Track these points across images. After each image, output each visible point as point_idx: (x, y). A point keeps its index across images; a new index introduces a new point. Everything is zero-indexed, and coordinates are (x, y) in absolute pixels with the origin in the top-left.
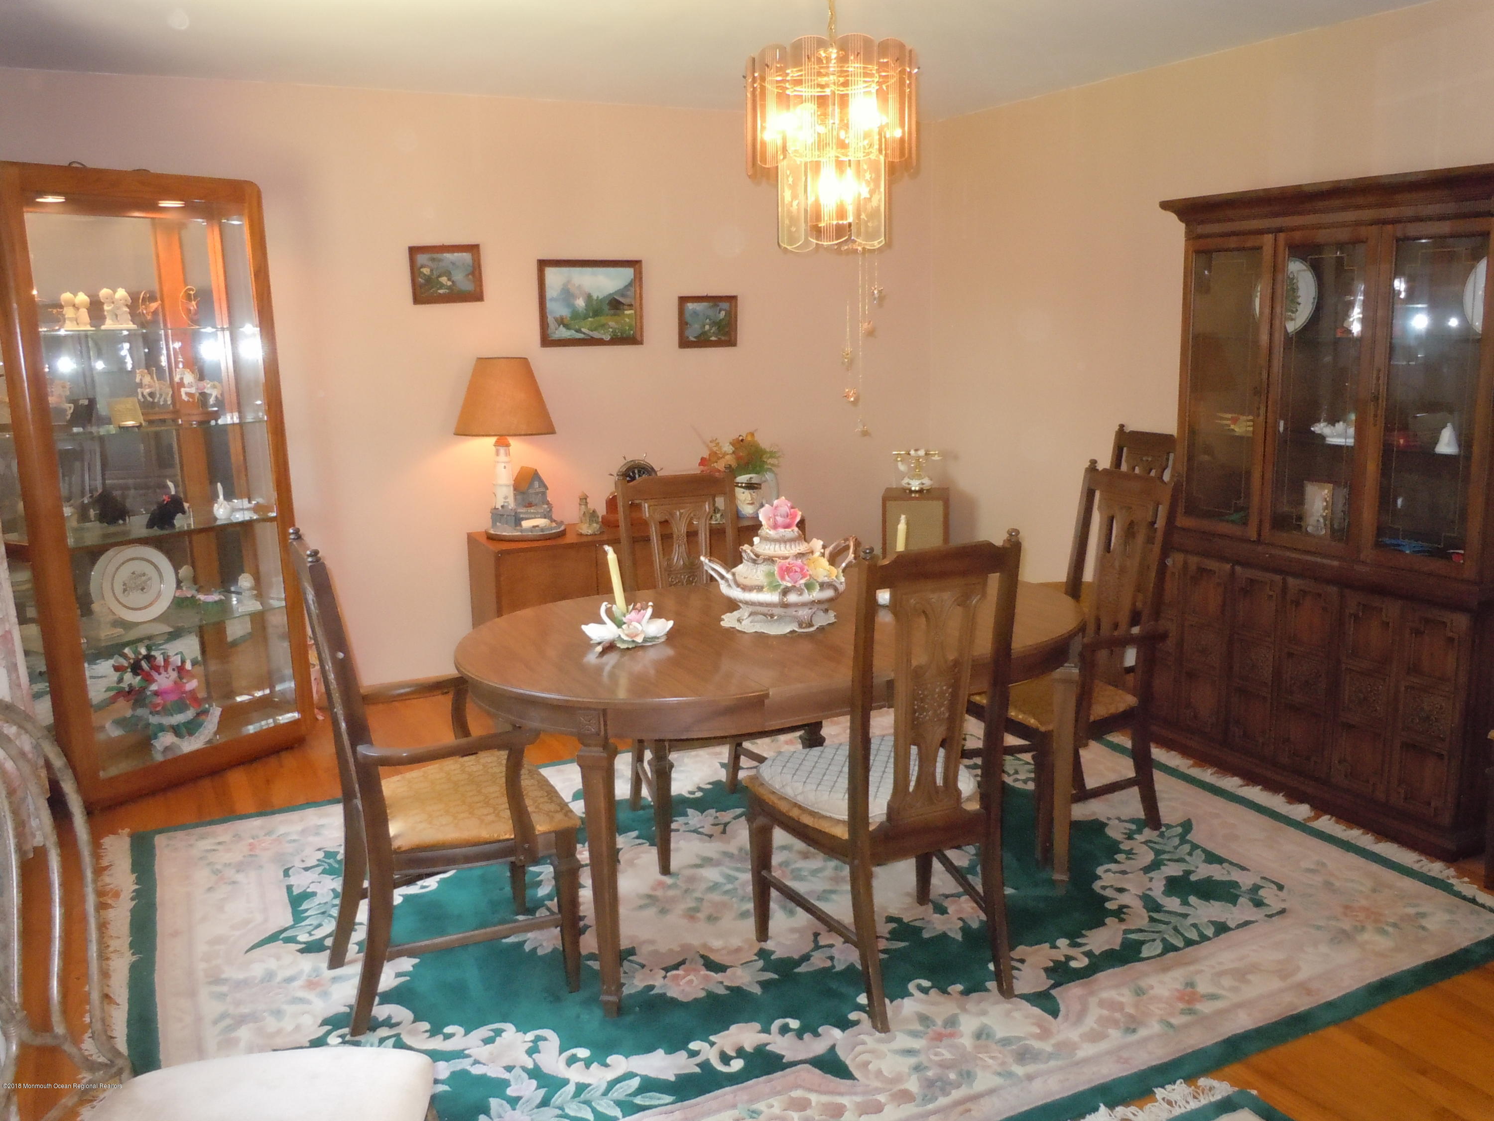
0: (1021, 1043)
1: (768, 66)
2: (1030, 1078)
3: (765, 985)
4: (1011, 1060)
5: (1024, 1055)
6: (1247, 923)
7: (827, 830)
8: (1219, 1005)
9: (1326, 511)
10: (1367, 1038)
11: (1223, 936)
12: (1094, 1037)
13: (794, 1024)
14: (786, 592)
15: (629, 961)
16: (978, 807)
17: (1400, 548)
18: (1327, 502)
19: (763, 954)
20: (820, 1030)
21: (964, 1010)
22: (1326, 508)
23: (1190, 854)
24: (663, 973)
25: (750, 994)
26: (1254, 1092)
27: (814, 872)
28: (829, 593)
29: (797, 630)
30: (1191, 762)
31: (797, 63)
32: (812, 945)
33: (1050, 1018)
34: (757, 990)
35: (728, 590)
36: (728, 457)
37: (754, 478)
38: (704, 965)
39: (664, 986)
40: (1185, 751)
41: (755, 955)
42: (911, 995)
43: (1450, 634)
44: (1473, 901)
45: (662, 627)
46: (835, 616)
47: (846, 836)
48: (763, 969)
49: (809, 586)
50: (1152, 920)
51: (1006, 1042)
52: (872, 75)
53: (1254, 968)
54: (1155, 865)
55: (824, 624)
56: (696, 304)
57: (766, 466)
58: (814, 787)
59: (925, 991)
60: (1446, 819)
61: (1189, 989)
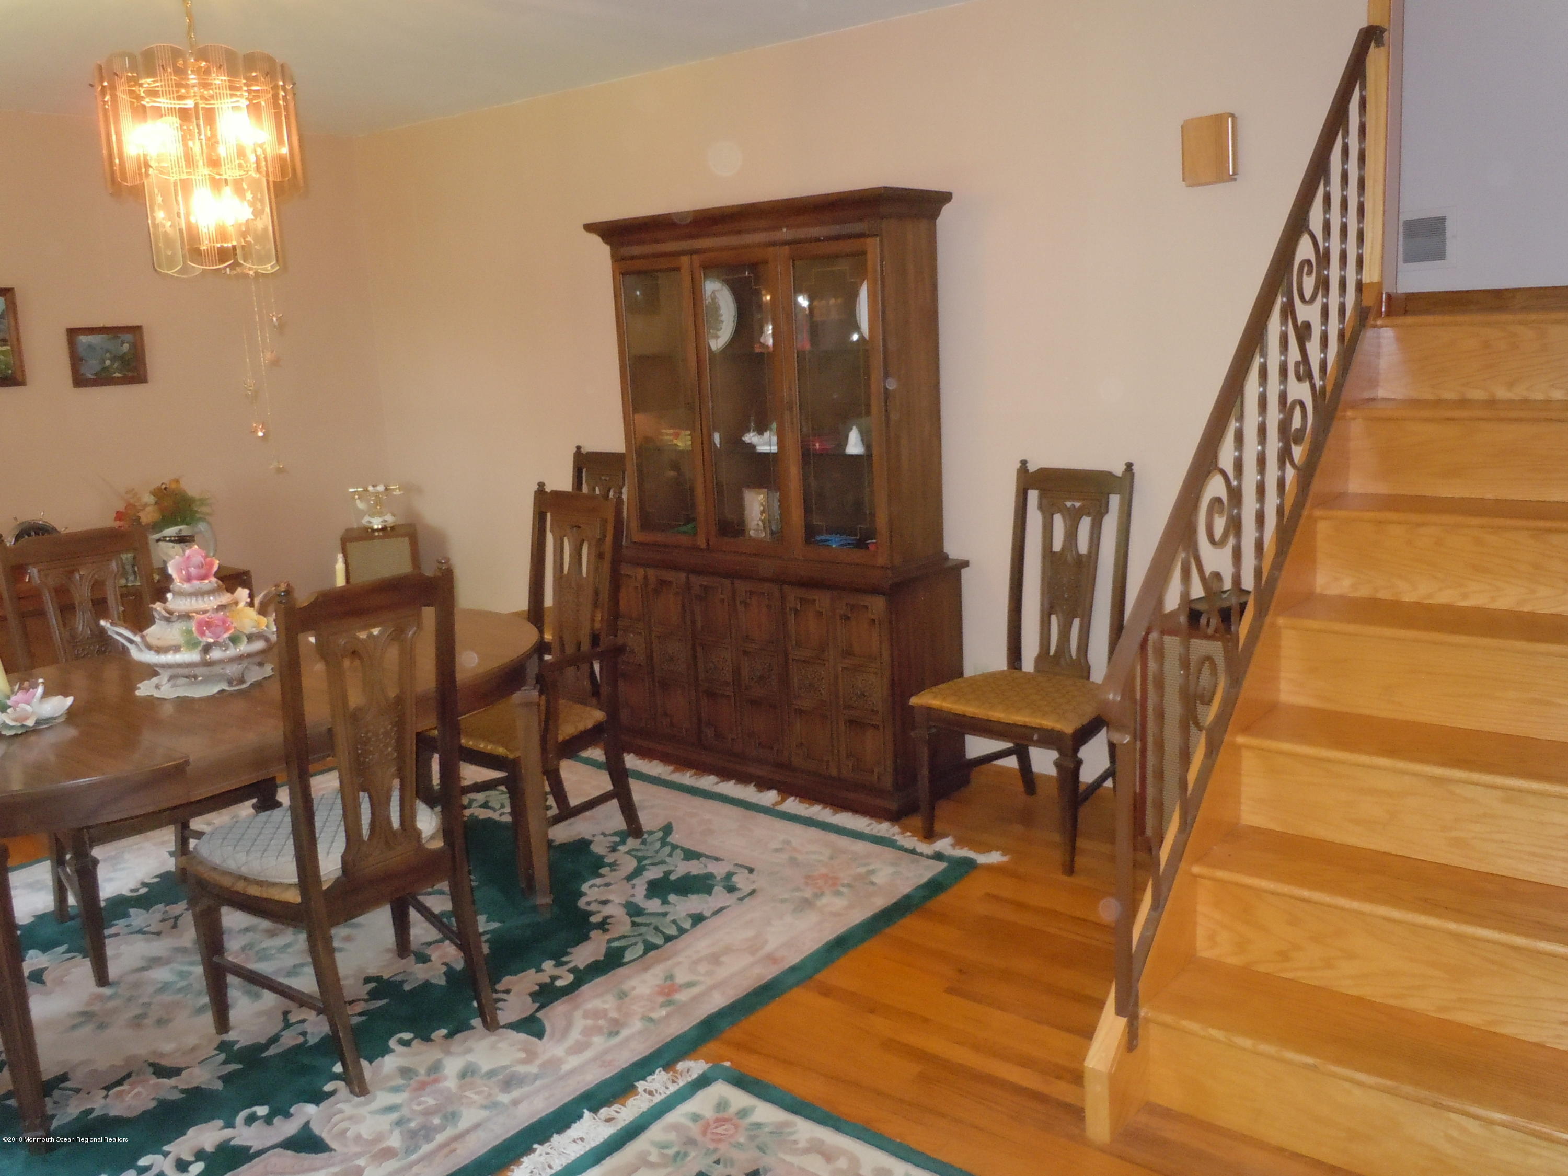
0: (508, 1071)
1: (117, 75)
2: (515, 1103)
3: (226, 1079)
4: (497, 1090)
5: (509, 1082)
6: (721, 909)
7: (277, 898)
8: (695, 991)
9: (764, 515)
10: (826, 991)
11: (699, 926)
12: (578, 1048)
13: (262, 1111)
14: (207, 648)
15: (60, 1089)
16: (442, 844)
17: (827, 543)
18: (763, 506)
19: (224, 1047)
20: (292, 1110)
21: (448, 1053)
22: (763, 512)
23: (670, 855)
24: (104, 1093)
25: (212, 1092)
26: (728, 1064)
27: (283, 949)
28: (259, 645)
29: (227, 688)
30: (671, 768)
31: (151, 73)
32: (282, 1025)
33: (535, 1040)
34: (219, 1085)
35: (139, 655)
36: (149, 509)
37: (184, 530)
38: (154, 1073)
39: (103, 1108)
40: (665, 758)
41: (215, 1049)
42: (392, 1051)
43: (873, 617)
44: (913, 852)
45: (59, 705)
46: (272, 669)
47: (298, 900)
48: (225, 1062)
49: (234, 640)
50: (634, 924)
51: (491, 1074)
52: (239, 89)
53: (728, 950)
54: (638, 872)
55: (260, 678)
56: (89, 337)
57: (198, 516)
58: (259, 854)
59: (406, 1043)
60: (888, 782)
61: (668, 982)
